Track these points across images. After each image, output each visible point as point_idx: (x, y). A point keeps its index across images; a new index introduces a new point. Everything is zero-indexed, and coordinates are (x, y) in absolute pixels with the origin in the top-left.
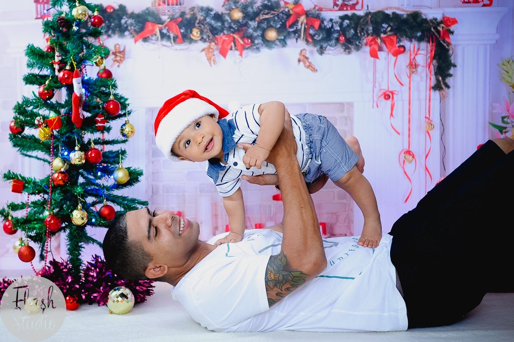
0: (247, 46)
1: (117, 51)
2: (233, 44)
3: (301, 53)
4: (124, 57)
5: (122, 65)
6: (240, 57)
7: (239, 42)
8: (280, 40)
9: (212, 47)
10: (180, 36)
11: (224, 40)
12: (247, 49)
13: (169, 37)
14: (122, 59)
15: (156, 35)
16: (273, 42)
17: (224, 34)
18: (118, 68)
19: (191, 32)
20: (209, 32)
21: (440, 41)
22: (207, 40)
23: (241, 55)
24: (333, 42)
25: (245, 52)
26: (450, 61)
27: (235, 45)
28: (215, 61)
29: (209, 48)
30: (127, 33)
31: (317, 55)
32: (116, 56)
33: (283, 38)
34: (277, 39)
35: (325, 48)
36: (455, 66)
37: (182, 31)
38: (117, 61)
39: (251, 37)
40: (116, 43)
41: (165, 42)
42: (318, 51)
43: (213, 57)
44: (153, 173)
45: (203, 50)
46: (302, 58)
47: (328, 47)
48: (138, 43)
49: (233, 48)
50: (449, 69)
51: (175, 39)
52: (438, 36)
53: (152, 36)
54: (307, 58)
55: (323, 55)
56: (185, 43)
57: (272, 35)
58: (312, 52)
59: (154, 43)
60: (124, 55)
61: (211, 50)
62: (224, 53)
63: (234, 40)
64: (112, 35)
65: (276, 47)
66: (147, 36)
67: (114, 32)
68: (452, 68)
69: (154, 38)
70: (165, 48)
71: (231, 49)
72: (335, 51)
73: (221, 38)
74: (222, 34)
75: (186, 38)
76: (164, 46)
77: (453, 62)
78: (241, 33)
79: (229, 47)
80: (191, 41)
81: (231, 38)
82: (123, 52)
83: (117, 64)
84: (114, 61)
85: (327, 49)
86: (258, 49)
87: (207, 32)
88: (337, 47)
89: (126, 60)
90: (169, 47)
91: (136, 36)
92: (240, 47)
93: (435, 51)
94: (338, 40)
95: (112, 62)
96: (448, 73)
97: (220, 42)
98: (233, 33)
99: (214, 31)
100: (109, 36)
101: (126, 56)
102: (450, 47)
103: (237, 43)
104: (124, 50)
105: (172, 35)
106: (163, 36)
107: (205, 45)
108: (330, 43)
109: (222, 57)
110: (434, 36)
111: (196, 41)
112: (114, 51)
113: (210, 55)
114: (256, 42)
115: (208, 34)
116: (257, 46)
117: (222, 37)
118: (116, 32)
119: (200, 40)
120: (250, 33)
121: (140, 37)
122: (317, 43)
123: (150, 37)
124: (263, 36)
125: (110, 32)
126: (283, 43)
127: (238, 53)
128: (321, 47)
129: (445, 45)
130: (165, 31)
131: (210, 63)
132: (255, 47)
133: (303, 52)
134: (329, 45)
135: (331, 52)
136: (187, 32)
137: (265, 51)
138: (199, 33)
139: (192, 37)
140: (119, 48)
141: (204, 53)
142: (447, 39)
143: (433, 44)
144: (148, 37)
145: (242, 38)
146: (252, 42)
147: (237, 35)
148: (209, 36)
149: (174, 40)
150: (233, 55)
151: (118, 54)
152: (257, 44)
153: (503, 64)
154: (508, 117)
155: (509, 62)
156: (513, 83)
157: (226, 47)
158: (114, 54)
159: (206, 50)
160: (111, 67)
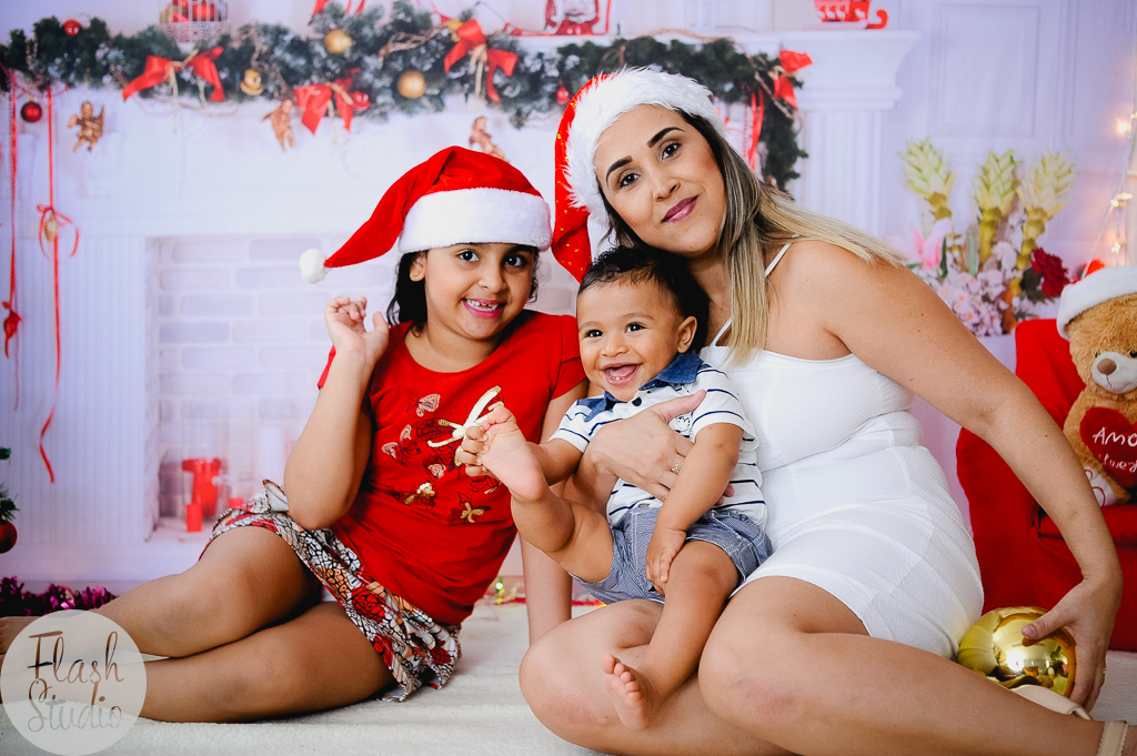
0: (361, 109)
1: (87, 116)
2: (330, 104)
3: (475, 125)
4: (101, 130)
5: (97, 147)
6: (345, 131)
7: (343, 100)
8: (432, 98)
9: (286, 110)
10: (218, 85)
11: (312, 97)
12: (363, 113)
13: (195, 90)
14: (97, 134)
15: (168, 84)
16: (416, 101)
17: (312, 83)
18: (88, 153)
19: (242, 78)
20: (279, 76)
21: (772, 102)
22: (276, 94)
23: (347, 127)
24: (544, 101)
25: (355, 122)
26: (795, 144)
27: (335, 107)
28: (291, 141)
29: (280, 111)
30: (107, 79)
31: (510, 129)
32: (84, 127)
33: (436, 92)
34: (425, 95)
35: (527, 115)
36: (805, 155)
37: (224, 75)
38: (87, 139)
39: (369, 90)
40: (84, 99)
41: (187, 99)
42: (511, 121)
43: (287, 133)
44: (161, 376)
45: (268, 116)
46: (477, 135)
47: (534, 113)
48: (130, 100)
49: (332, 113)
50: (792, 161)
51: (209, 92)
52: (769, 92)
53: (160, 85)
54: (488, 136)
55: (523, 130)
56: (230, 102)
57: (413, 85)
58: (498, 124)
59: (163, 101)
60: (101, 125)
61: (283, 117)
62: (311, 123)
63: (333, 96)
64: (77, 83)
65: (423, 112)
66: (150, 84)
67: (80, 77)
68: (799, 160)
69: (164, 89)
70: (186, 111)
71: (327, 114)
72: (547, 122)
73: (305, 91)
74: (307, 83)
75: (230, 90)
76: (185, 106)
77: (800, 146)
78: (349, 81)
79: (323, 110)
80: (242, 96)
81: (327, 92)
82: (99, 120)
83: (86, 144)
84: (81, 138)
85: (531, 116)
86: (383, 115)
87: (275, 79)
88: (551, 112)
89: (105, 135)
90: (195, 109)
91: (126, 85)
92: (344, 111)
93: (763, 123)
94: (553, 97)
95: (76, 140)
96: (791, 169)
97: (304, 100)
98: (332, 80)
99: (291, 77)
100: (70, 85)
101: (105, 128)
102: (796, 116)
103: (339, 103)
104: (101, 116)
105: (202, 85)
106: (183, 86)
107: (273, 106)
108: (538, 104)
109: (306, 132)
110: (760, 92)
111: (252, 98)
112: (80, 116)
113: (282, 126)
114: (380, 100)
115: (277, 82)
116: (383, 109)
117: (308, 89)
118: (85, 77)
119: (262, 94)
120: (366, 81)
121: (136, 89)
122: (510, 105)
123: (156, 88)
124: (394, 88)
125: (72, 77)
126: (438, 102)
127: (340, 123)
128: (519, 113)
129: (784, 110)
130: (186, 76)
131: (282, 144)
132: (377, 112)
133: (480, 126)
134: (534, 108)
135: (538, 123)
136: (234, 78)
137: (398, 119)
138: (259, 80)
139: (244, 89)
140: (91, 110)
141: (268, 123)
142: (788, 99)
143: (760, 109)
144: (152, 88)
145: (351, 92)
146: (372, 100)
147: (339, 84)
148: (279, 88)
149: (207, 95)
150: (331, 126)
151: (88, 123)
152: (383, 105)
153: (910, 153)
154: (920, 266)
155: (921, 149)
156: (932, 192)
157: (316, 111)
158: (81, 122)
159: (273, 117)
160: (75, 149)
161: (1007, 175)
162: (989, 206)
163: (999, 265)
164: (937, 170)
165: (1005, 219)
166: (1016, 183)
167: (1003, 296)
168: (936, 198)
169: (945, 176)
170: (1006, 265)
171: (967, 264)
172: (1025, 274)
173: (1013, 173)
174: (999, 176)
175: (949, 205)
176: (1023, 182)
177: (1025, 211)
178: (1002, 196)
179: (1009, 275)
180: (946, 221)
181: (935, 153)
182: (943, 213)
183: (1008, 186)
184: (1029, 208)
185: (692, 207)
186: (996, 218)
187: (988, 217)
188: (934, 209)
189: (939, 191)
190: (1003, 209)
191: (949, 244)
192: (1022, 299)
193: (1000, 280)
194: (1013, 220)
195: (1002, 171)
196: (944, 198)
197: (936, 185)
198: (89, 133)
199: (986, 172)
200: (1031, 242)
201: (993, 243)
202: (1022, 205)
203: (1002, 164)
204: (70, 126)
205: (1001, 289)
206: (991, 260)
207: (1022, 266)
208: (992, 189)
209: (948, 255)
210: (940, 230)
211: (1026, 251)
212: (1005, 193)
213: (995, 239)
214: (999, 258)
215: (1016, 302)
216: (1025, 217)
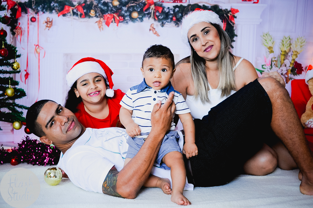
0: (121, 21)
1: (48, 21)
2: (113, 19)
3: (151, 26)
5: (51, 29)
6: (117, 26)
9: (101, 21)
10: (84, 14)
12: (121, 22)
13: (77, 15)
14: (51, 26)
15: (70, 13)
16: (135, 19)
18: (48, 30)
19: (90, 12)
20: (100, 12)
21: (229, 22)
22: (99, 16)
23: (117, 25)
24: (169, 20)
25: (120, 24)
26: (234, 33)
27: (114, 20)
28: (102, 28)
29: (100, 21)
30: (54, 11)
31: (160, 27)
32: (47, 24)
33: (141, 17)
34: (138, 17)
35: (165, 23)
36: (237, 36)
37: (85, 11)
38: (48, 27)
39: (123, 16)
40: (48, 16)
41: (75, 17)
42: (160, 25)
43: (102, 27)
44: (67, 90)
45: (96, 22)
46: (151, 28)
47: (167, 23)
48: (60, 17)
49: (113, 22)
50: (234, 37)
52: (228, 19)
53: (68, 13)
54: (154, 29)
55: (163, 27)
56: (87, 18)
57: (135, 15)
58: (157, 25)
59: (69, 17)
60: (52, 23)
61: (101, 22)
62: (108, 24)
63: (114, 17)
65: (137, 22)
67: (46, 11)
68: (235, 37)
70: (75, 20)
71: (112, 22)
72: (170, 25)
73: (107, 16)
74: (107, 14)
75: (87, 15)
76: (75, 19)
77: (235, 33)
78: (118, 13)
79: (111, 21)
80: (90, 17)
81: (112, 16)
82: (51, 22)
83: (48, 28)
84: (46, 27)
85: (165, 24)
86: (127, 22)
88: (171, 23)
89: (53, 26)
90: (77, 20)
91: (59, 13)
92: (117, 21)
93: (226, 27)
94: (172, 19)
95: (45, 27)
96: (233, 39)
97: (106, 18)
98: (114, 13)
99: (103, 12)
100: (44, 13)
101: (53, 24)
102: (235, 25)
103: (115, 19)
104: (52, 21)
105: (79, 13)
106: (74, 13)
107: (98, 19)
108: (168, 21)
109: (107, 26)
110: (226, 19)
111: (92, 17)
112: (46, 21)
113: (100, 25)
114: (126, 18)
116: (127, 21)
118: (48, 10)
119: (95, 16)
120: (123, 13)
121: (62, 14)
122: (160, 21)
124: (130, 16)
125: (44, 10)
126: (141, 19)
127: (116, 24)
128: (163, 23)
129: (232, 24)
130: (75, 11)
131: (100, 29)
132: (125, 22)
133: (152, 26)
134: (167, 22)
135: (167, 26)
136: (88, 12)
137: (131, 23)
138: (94, 12)
139: (90, 15)
140: (49, 19)
141: (97, 23)
142: (233, 21)
143: (225, 23)
144: (66, 14)
145: (119, 16)
146: (124, 19)
147: (116, 14)
149: (80, 16)
150: (113, 25)
151: (48, 23)
152: (127, 20)
153: (264, 36)
154: (265, 65)
155: (267, 35)
156: (269, 46)
157: (110, 21)
158: (46, 22)
159: (98, 22)
160: (45, 30)
161: (288, 42)
162: (283, 50)
163: (286, 66)
164: (270, 40)
165: (287, 54)
166: (290, 44)
167: (286, 74)
168: (270, 48)
169: (272, 42)
170: (287, 66)
171: (277, 65)
172: (292, 68)
173: (290, 42)
174: (286, 42)
175: (273, 50)
176: (292, 44)
177: (293, 52)
178: (287, 48)
179: (288, 68)
180: (272, 54)
181: (270, 36)
182: (272, 52)
183: (288, 45)
184: (294, 51)
185: (212, 48)
186: (285, 53)
187: (283, 53)
188: (270, 51)
189: (271, 46)
190: (287, 51)
191: (273, 60)
192: (291, 74)
193: (286, 70)
194: (289, 54)
195: (287, 41)
196: (272, 48)
197: (270, 44)
198: (49, 25)
199: (283, 41)
200: (294, 60)
201: (284, 60)
202: (292, 50)
203: (287, 39)
204: (43, 23)
205: (286, 72)
206: (283, 64)
207: (291, 66)
208: (284, 46)
209: (273, 62)
210: (271, 56)
211: (293, 62)
212: (288, 47)
213: (285, 59)
214: (286, 64)
215: (290, 75)
216: (293, 53)
